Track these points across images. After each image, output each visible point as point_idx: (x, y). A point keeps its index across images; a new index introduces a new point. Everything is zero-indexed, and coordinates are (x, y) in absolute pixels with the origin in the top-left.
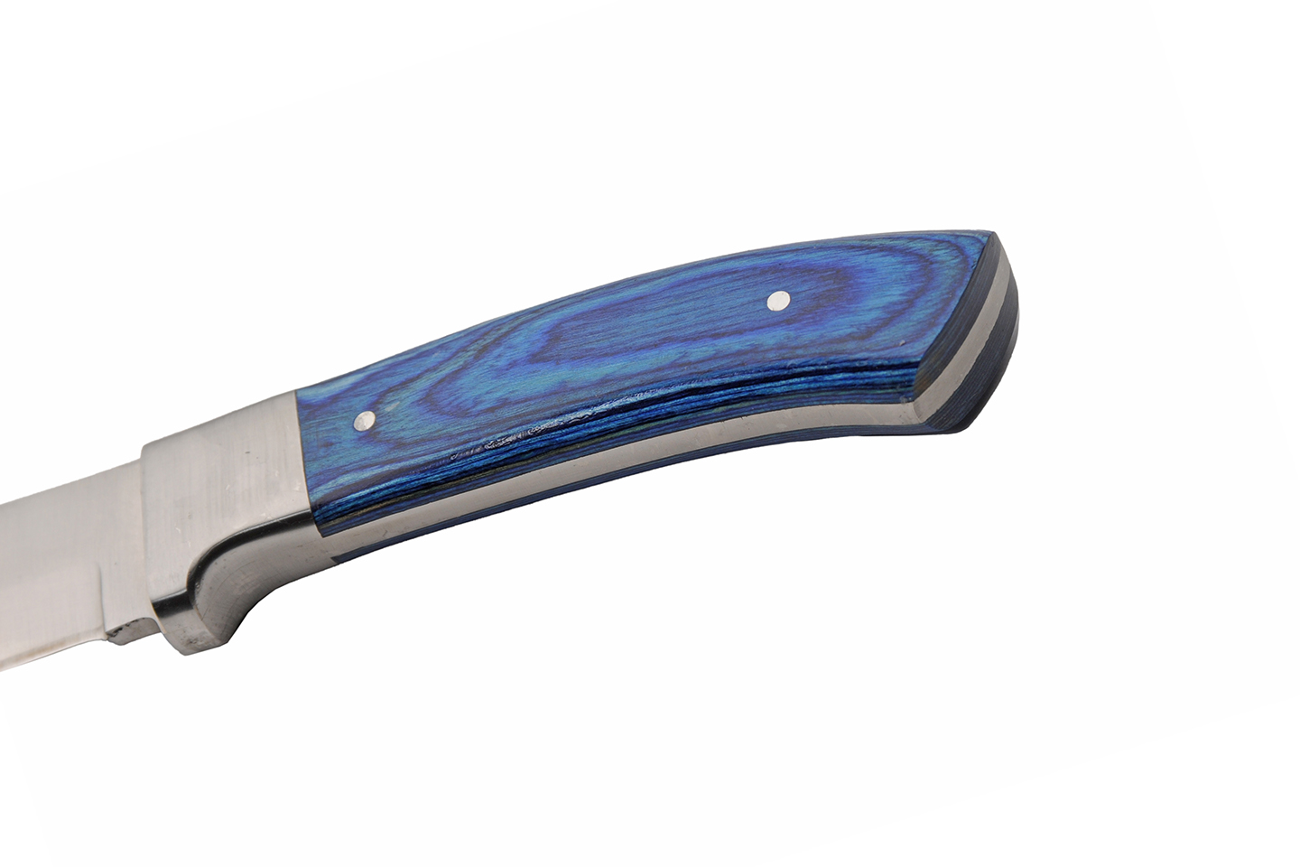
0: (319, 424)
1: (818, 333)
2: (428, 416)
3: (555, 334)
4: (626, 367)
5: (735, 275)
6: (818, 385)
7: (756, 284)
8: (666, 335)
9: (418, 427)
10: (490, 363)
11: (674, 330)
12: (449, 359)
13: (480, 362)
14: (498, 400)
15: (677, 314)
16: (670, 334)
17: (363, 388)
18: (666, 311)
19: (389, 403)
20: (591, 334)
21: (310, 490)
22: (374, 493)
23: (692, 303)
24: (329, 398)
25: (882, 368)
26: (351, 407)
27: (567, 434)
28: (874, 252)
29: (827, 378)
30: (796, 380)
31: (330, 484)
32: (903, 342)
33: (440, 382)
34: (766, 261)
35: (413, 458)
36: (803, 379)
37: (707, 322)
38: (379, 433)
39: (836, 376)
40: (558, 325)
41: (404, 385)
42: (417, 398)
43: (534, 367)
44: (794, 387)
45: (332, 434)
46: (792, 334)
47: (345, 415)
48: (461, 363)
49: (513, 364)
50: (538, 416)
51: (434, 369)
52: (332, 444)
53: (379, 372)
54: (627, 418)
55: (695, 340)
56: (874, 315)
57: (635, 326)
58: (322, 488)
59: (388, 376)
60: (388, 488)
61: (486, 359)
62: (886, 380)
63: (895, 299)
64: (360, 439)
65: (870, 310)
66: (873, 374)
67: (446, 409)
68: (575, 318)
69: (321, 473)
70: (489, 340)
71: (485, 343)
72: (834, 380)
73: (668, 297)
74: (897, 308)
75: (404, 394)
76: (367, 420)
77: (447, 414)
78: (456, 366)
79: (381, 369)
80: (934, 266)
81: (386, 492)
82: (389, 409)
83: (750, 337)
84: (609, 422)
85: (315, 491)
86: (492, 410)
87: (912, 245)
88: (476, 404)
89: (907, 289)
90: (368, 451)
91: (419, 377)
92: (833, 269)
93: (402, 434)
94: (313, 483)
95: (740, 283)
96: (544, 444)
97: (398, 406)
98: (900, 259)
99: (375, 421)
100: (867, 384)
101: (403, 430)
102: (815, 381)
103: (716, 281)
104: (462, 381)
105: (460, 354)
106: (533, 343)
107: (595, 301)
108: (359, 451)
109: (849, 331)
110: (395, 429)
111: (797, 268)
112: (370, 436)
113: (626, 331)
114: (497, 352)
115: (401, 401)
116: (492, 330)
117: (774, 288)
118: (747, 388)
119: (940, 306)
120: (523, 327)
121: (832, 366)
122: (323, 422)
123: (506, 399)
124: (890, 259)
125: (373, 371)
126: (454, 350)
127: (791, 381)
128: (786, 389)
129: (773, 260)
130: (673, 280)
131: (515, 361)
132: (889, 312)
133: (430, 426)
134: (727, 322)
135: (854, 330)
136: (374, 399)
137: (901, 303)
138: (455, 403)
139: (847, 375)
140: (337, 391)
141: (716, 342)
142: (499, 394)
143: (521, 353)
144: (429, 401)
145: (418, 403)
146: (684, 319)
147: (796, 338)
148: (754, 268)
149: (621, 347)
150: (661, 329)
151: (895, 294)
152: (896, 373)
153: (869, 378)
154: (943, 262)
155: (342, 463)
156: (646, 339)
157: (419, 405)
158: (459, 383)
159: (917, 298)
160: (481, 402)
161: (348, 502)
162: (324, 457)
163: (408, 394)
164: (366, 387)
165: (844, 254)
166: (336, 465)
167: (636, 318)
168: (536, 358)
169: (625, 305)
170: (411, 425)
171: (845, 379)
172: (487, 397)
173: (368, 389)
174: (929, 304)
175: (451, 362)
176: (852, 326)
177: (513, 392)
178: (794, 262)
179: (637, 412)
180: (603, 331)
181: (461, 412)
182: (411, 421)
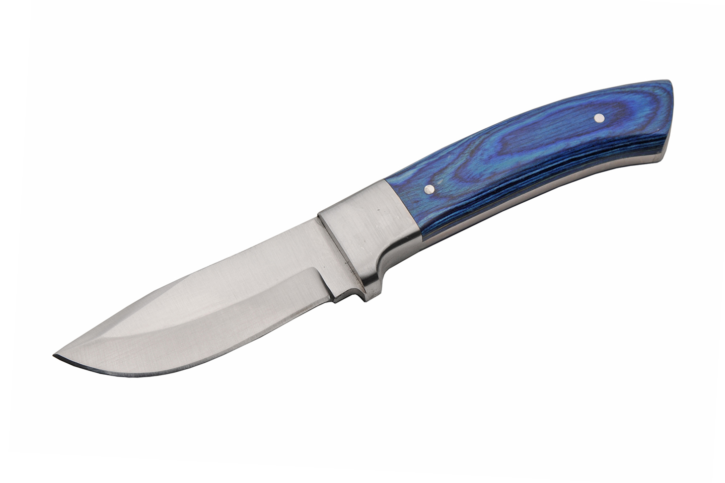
0: (407, 193)
1: (622, 130)
2: (460, 184)
3: (503, 141)
4: (544, 153)
5: (574, 109)
6: (624, 151)
7: (585, 112)
8: (556, 137)
9: (457, 189)
10: (479, 158)
11: (559, 135)
12: (457, 158)
13: (474, 157)
14: (491, 173)
15: (557, 128)
16: (558, 137)
17: (420, 175)
18: (551, 127)
19: (438, 180)
20: (521, 140)
21: (417, 223)
22: (445, 220)
23: (561, 123)
24: (405, 181)
25: (652, 141)
26: (419, 184)
27: (523, 184)
28: (630, 94)
29: (628, 147)
30: (616, 150)
31: (425, 219)
32: (658, 129)
33: (459, 168)
34: (584, 102)
35: (460, 202)
36: (618, 149)
37: (572, 130)
38: (439, 194)
39: (632, 146)
40: (503, 138)
41: (441, 171)
42: (451, 177)
43: (502, 157)
44: (615, 153)
45: (416, 197)
46: (611, 131)
47: (417, 188)
48: (465, 159)
49: (490, 157)
50: (510, 178)
51: (452, 163)
52: (418, 201)
53: (423, 168)
54: (547, 174)
55: (570, 138)
56: (642, 120)
57: (540, 134)
58: (422, 221)
59: (430, 169)
60: (451, 217)
61: (476, 157)
62: (652, 146)
63: (648, 112)
64: (431, 197)
65: (640, 118)
66: (648, 144)
67: (468, 180)
68: (510, 134)
69: (419, 215)
70: (473, 147)
71: (471, 149)
72: (631, 148)
73: (549, 121)
74: (650, 116)
75: (443, 176)
76: (430, 189)
77: (469, 182)
78: (463, 161)
79: (424, 166)
80: (658, 97)
81: (450, 219)
82: (439, 183)
83: (594, 134)
84: (540, 176)
85: (420, 222)
86: (490, 178)
87: (643, 89)
88: (481, 177)
89: (651, 108)
90: (437, 203)
91: (446, 167)
92: (616, 103)
93: (451, 193)
94: (417, 218)
95: (578, 112)
96: (514, 189)
97: (443, 181)
98: (643, 95)
99: (435, 189)
100: (645, 148)
101: (451, 191)
102: (623, 149)
103: (566, 112)
104: (470, 167)
105: (462, 156)
106: (495, 147)
107: (514, 126)
108: (433, 203)
109: (635, 127)
110: (446, 191)
111: (600, 103)
112: (434, 196)
113: (537, 137)
114: (480, 153)
115: (443, 179)
116: (470, 143)
117: (595, 113)
118: (596, 156)
119: (667, 113)
120: (486, 140)
121: (631, 142)
122: (409, 192)
123: (495, 172)
124: (637, 96)
125: (420, 167)
126: (457, 154)
127: (614, 150)
128: (611, 154)
129: (587, 101)
130: (546, 114)
131: (491, 156)
132: (648, 118)
133: (463, 188)
134: (581, 129)
135: (636, 127)
136: (429, 179)
137: (651, 114)
138: (471, 177)
139: (637, 145)
140: (407, 178)
141: (580, 138)
142: (490, 171)
143: (492, 151)
144: (458, 177)
145: (452, 178)
146: (560, 130)
147: (614, 133)
148: (581, 105)
149: (538, 144)
150: (552, 135)
151: (647, 111)
152: (657, 142)
153: (646, 145)
154: (661, 95)
155: (427, 209)
156: (548, 140)
157: (453, 180)
158: (468, 168)
159: (657, 111)
160: (483, 175)
161: (435, 225)
162: (417, 207)
163: (445, 175)
164: (421, 175)
165: (617, 96)
166: (424, 210)
167: (539, 132)
168: (500, 154)
169: (530, 127)
170: (454, 189)
171: (636, 147)
172: (485, 173)
173: (423, 175)
174: (663, 113)
175: (459, 159)
176: (635, 125)
177: (496, 169)
178: (597, 101)
179: (551, 171)
180: (526, 139)
181: (475, 180)
182: (453, 187)
